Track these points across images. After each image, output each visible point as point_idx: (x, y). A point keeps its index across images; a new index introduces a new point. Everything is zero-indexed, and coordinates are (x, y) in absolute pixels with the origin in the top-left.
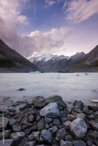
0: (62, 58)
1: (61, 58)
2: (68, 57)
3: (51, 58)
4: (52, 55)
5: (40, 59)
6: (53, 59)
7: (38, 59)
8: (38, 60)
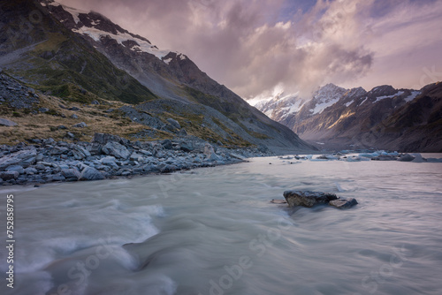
0: (382, 98)
1: (378, 99)
2: (408, 92)
3: (335, 101)
4: (340, 91)
5: (295, 109)
6: (346, 102)
7: (287, 108)
8: (287, 111)
